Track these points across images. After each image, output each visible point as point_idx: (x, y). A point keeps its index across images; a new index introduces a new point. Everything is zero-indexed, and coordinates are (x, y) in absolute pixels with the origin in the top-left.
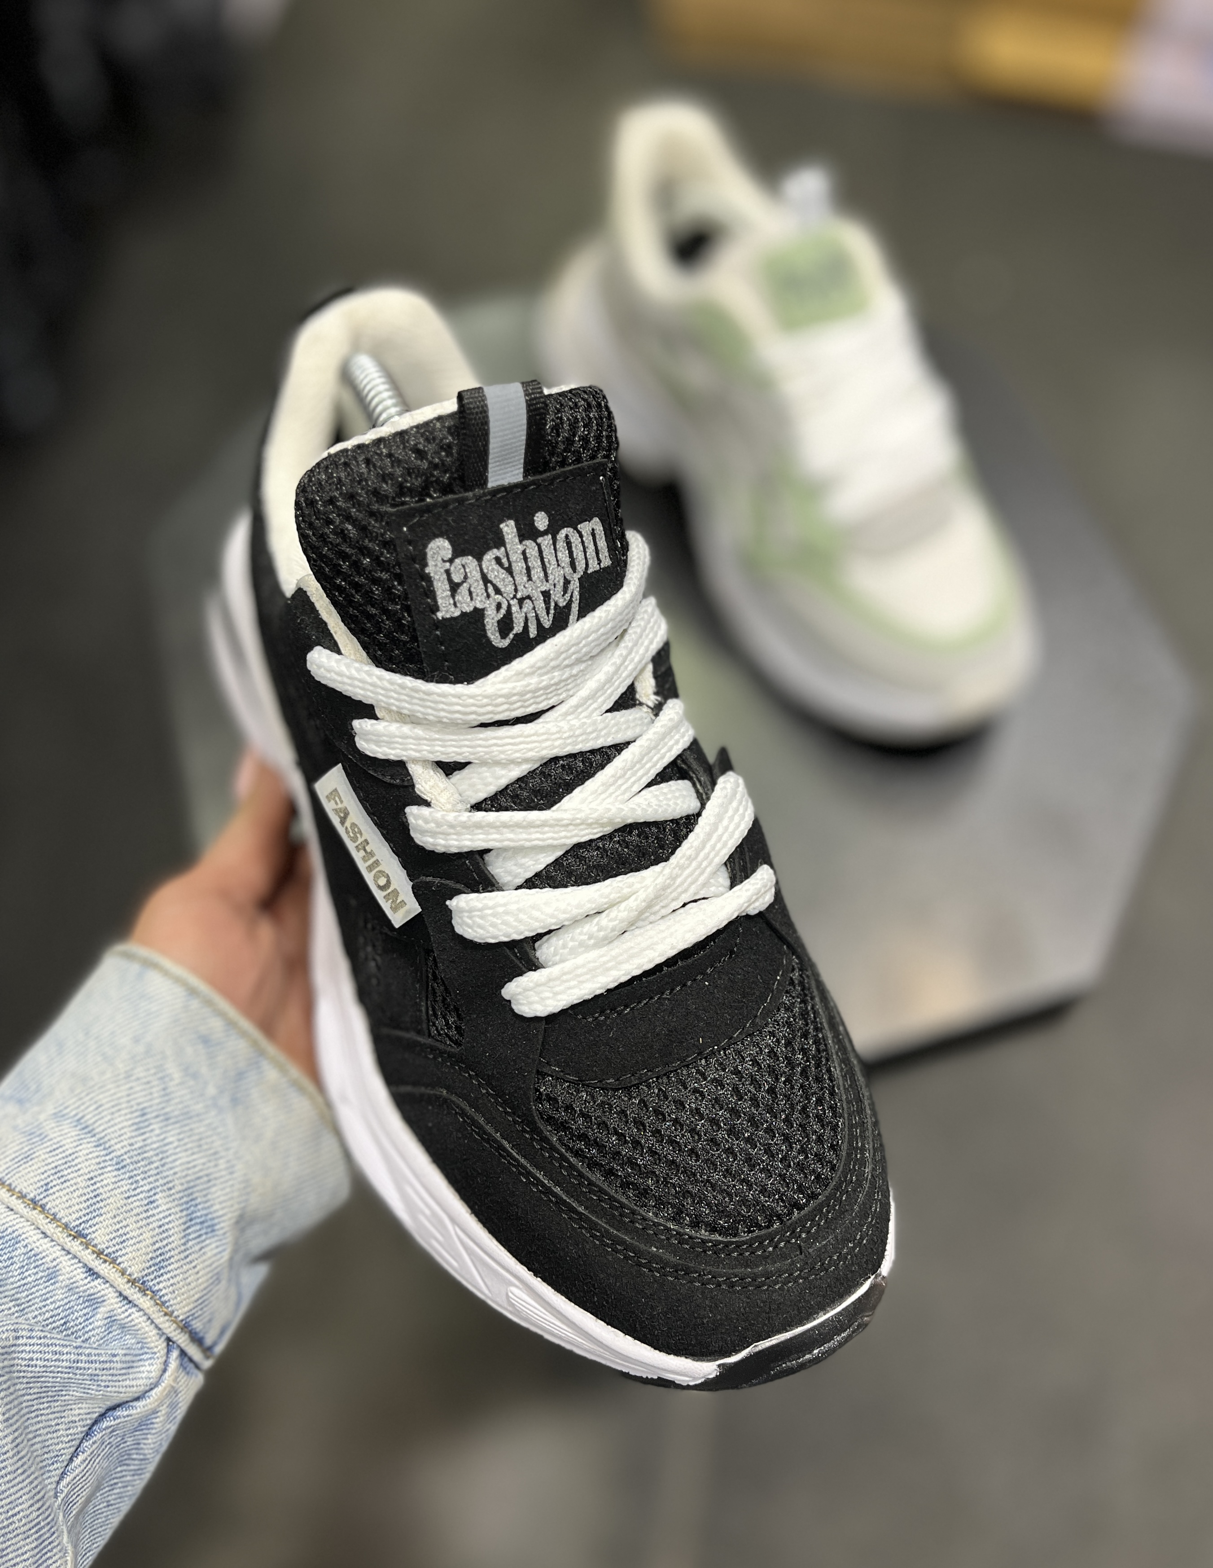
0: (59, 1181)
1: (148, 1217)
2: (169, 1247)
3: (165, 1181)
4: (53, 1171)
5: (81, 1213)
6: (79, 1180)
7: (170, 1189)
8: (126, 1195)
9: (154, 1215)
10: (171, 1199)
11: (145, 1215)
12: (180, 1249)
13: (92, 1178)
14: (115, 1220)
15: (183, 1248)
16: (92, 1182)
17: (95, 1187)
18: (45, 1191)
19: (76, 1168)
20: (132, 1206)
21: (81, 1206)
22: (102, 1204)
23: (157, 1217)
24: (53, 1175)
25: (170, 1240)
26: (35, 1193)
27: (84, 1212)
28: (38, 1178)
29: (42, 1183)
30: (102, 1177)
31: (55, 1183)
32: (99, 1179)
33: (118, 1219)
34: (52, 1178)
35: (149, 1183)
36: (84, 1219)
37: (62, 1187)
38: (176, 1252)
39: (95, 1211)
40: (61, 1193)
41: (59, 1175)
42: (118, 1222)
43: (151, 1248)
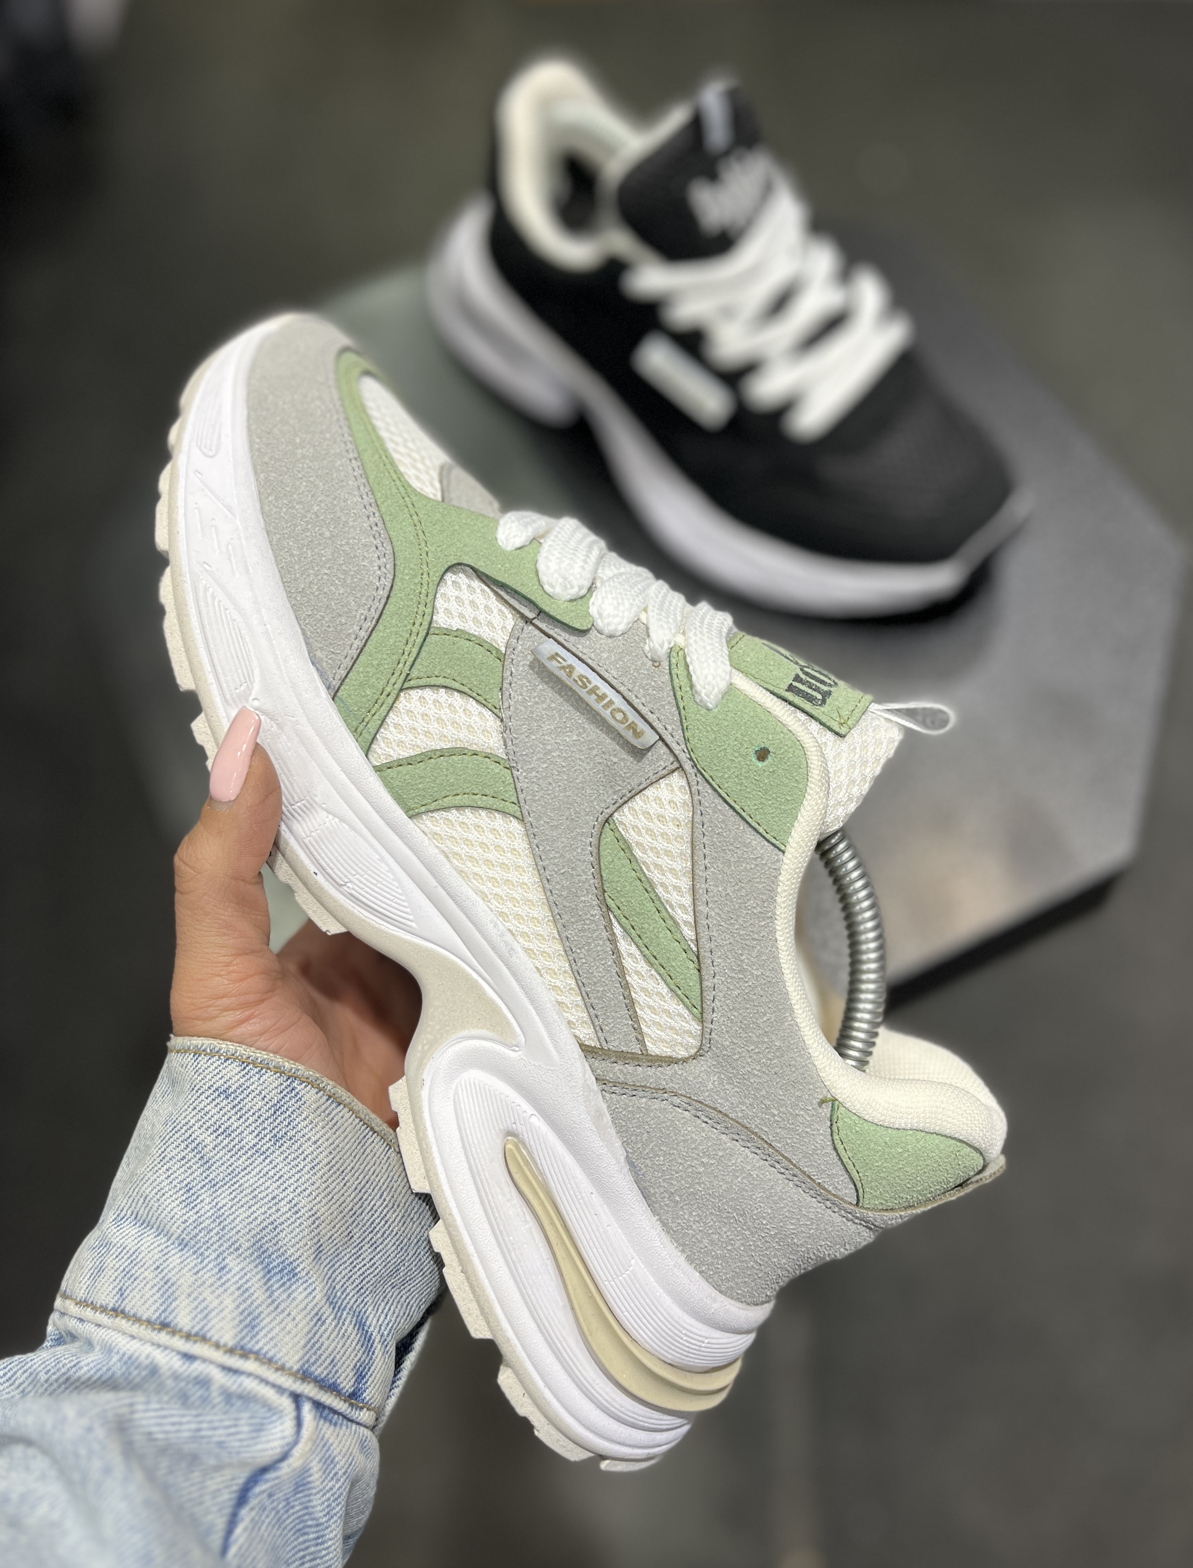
0: (130, 1282)
8: (195, 1271)
9: (229, 1280)
23: (233, 1280)
24: (123, 1277)
33: (194, 1296)
34: (123, 1281)
35: (215, 1251)
37: (134, 1286)
42: (195, 1299)
43: (236, 1312)
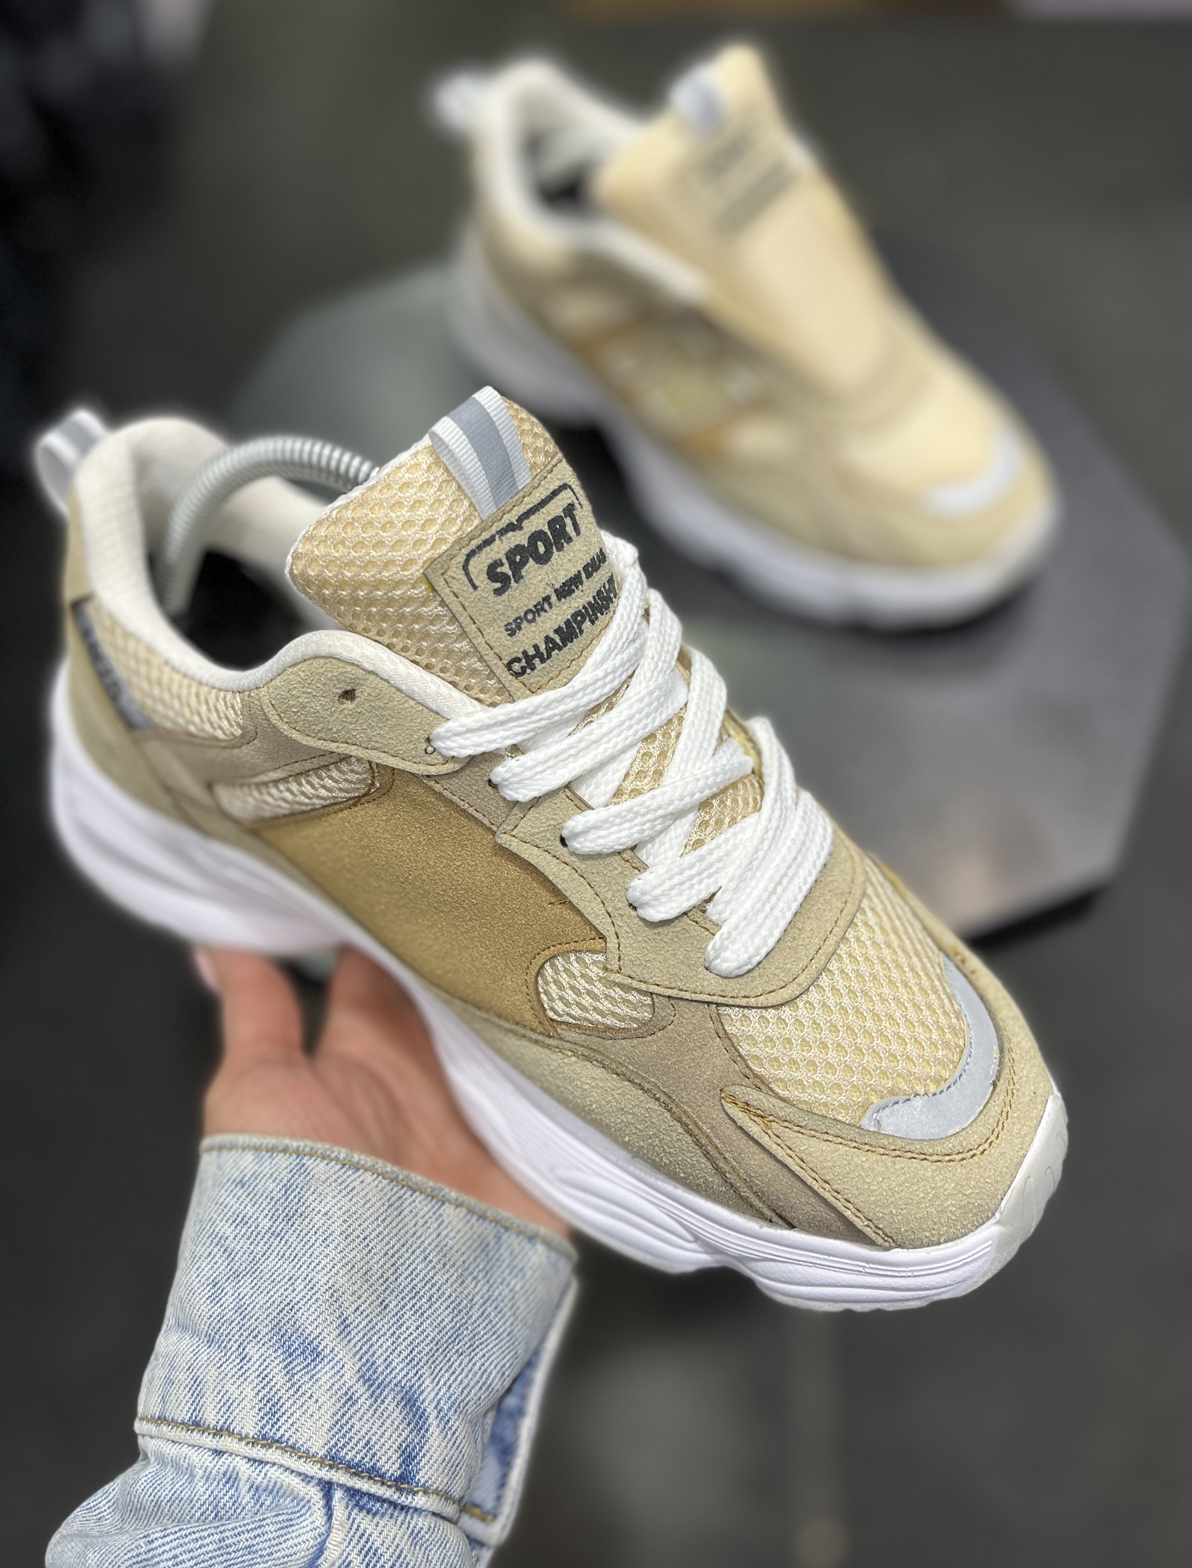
2: (274, 1390)
4: (164, 1381)
6: (180, 1375)
8: (219, 1365)
9: (248, 1369)
10: (261, 1345)
12: (287, 1387)
18: (164, 1402)
19: (177, 1366)
24: (164, 1384)
25: (272, 1383)
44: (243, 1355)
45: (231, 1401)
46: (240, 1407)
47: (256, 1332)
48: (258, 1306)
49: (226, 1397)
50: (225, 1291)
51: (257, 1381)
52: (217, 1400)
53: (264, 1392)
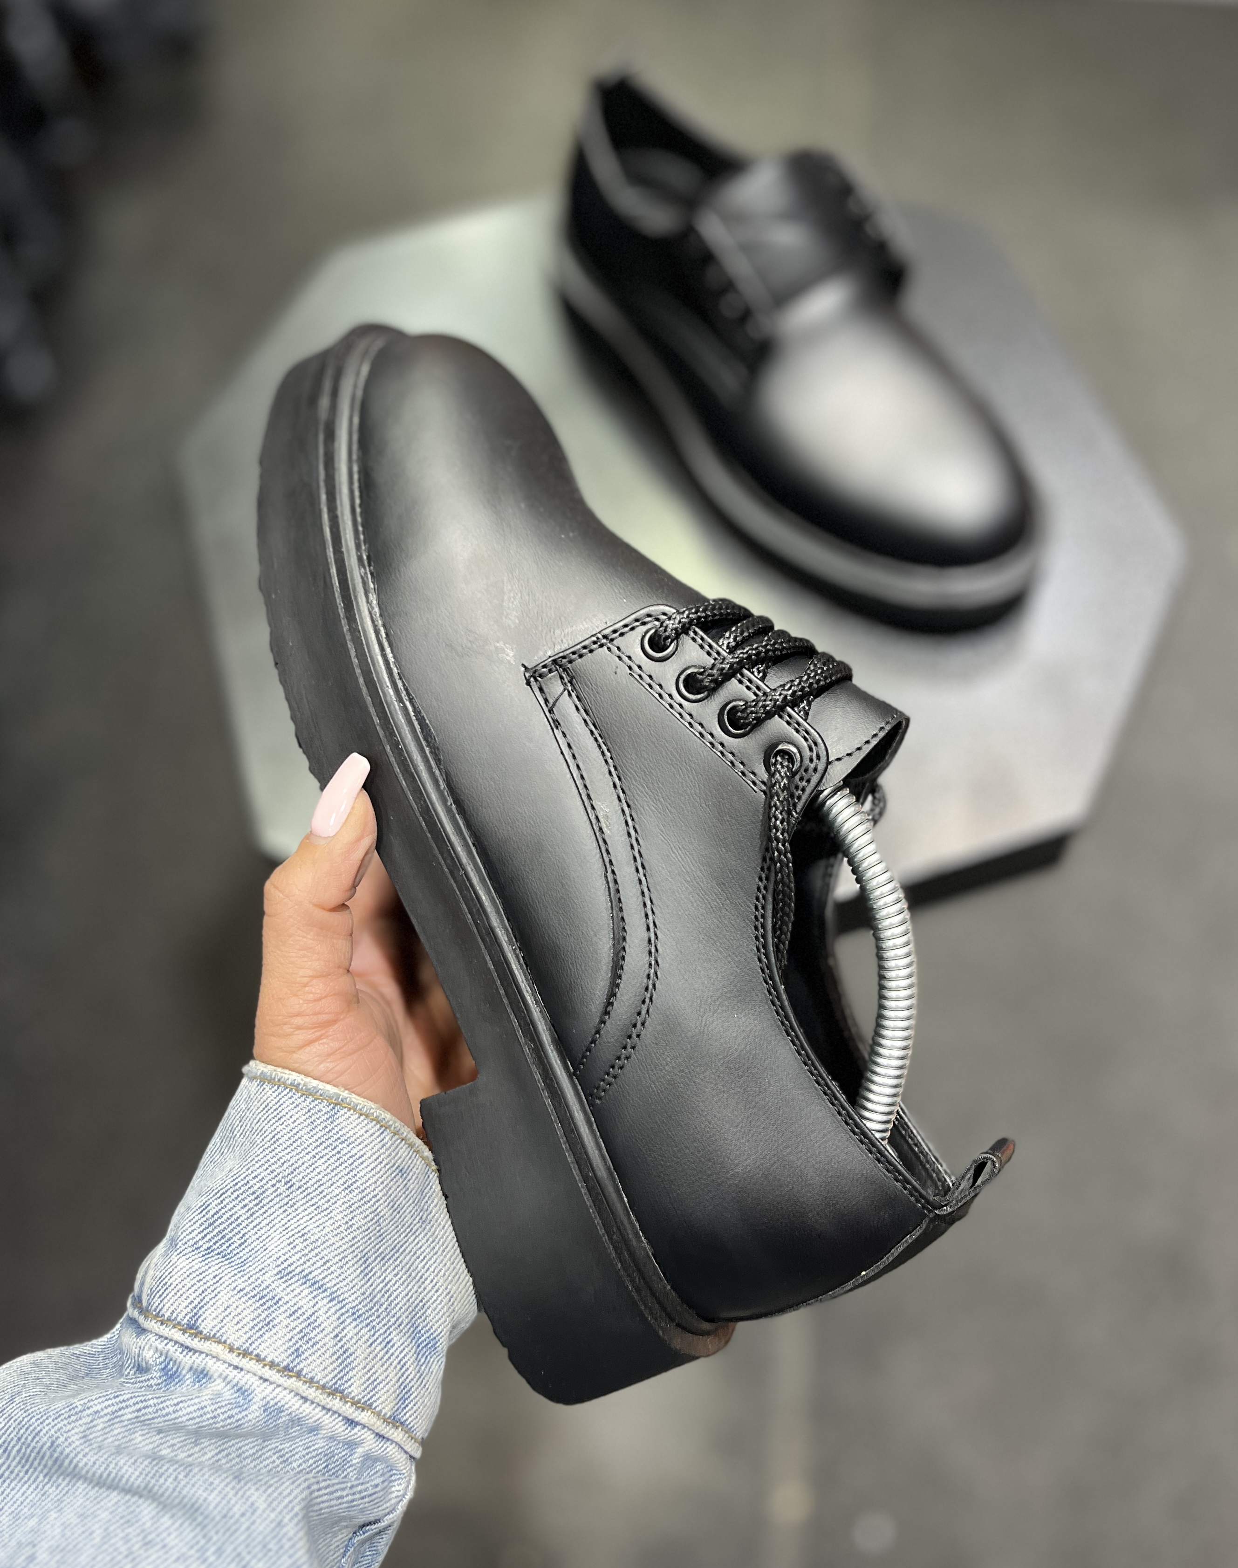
0: (309, 1345)
1: (389, 1358)
2: (410, 1378)
3: (395, 1319)
4: (300, 1336)
5: (336, 1372)
6: (326, 1340)
7: (399, 1325)
8: (369, 1343)
9: (393, 1354)
10: (402, 1334)
11: (387, 1357)
12: (417, 1377)
13: (337, 1336)
14: (366, 1370)
15: (418, 1375)
16: (338, 1338)
17: (342, 1343)
18: (297, 1357)
19: (321, 1328)
20: (376, 1352)
21: (335, 1365)
22: (352, 1358)
23: (396, 1354)
24: (301, 1339)
25: (409, 1372)
26: (288, 1361)
27: (338, 1369)
28: (287, 1345)
29: (292, 1349)
30: (345, 1331)
31: (305, 1347)
32: (343, 1334)
33: (368, 1368)
34: (300, 1343)
35: (384, 1326)
36: (339, 1376)
37: (313, 1350)
38: (415, 1379)
39: (347, 1366)
40: (314, 1357)
41: (306, 1339)
42: (369, 1371)
43: (397, 1385)
44: (387, 1340)
45: (378, 1381)
46: (385, 1389)
47: (400, 1320)
48: (401, 1296)
49: (375, 1377)
50: (374, 1271)
51: (399, 1367)
52: (367, 1376)
53: (403, 1379)
